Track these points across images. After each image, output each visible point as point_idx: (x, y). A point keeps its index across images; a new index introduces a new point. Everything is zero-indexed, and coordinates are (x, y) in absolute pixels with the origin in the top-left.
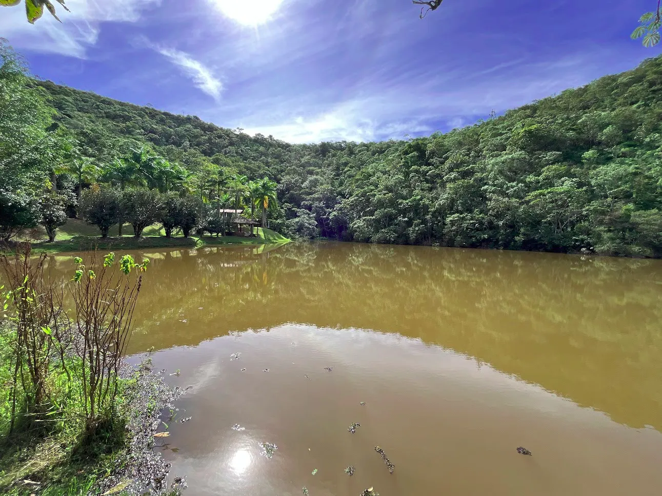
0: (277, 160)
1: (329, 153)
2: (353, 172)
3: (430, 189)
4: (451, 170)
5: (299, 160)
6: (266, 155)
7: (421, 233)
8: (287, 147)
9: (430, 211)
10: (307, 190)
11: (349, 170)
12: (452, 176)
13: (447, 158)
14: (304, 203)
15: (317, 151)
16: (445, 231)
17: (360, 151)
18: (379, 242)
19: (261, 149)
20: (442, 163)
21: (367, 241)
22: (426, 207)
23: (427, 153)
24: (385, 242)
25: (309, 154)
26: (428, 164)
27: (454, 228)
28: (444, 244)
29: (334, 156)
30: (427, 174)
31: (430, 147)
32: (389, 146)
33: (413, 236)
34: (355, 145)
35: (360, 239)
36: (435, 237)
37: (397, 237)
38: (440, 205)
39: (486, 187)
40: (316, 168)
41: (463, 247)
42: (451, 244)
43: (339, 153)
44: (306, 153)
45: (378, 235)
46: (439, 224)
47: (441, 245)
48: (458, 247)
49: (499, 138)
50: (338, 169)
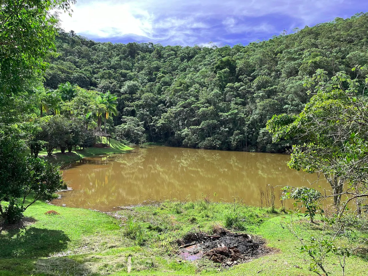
0: (86, 61)
1: (139, 55)
2: (167, 78)
3: (244, 104)
4: (259, 88)
5: (108, 61)
6: (72, 53)
7: (240, 141)
8: (91, 44)
9: (246, 124)
10: (127, 95)
11: (163, 76)
12: (261, 94)
13: (254, 77)
14: (127, 109)
15: (124, 52)
16: (259, 140)
17: (169, 55)
18: (206, 148)
19: (65, 46)
20: (251, 81)
21: (195, 146)
22: (242, 120)
23: (237, 69)
24: (211, 148)
25: (118, 55)
26: (239, 81)
27: (265, 138)
28: (259, 150)
29: (143, 58)
30: (239, 90)
31: (240, 64)
32: (195, 53)
33: (234, 144)
34: (162, 48)
35: (188, 145)
36: (251, 144)
37: (222, 144)
38: (253, 118)
39: (287, 106)
40: (128, 71)
41: (272, 152)
42: (263, 150)
43: (147, 55)
44: (115, 54)
45: (205, 142)
46: (254, 134)
47: (256, 151)
48: (268, 153)
49: (293, 62)
50: (150, 73)
